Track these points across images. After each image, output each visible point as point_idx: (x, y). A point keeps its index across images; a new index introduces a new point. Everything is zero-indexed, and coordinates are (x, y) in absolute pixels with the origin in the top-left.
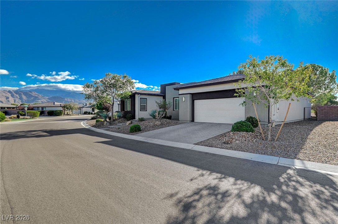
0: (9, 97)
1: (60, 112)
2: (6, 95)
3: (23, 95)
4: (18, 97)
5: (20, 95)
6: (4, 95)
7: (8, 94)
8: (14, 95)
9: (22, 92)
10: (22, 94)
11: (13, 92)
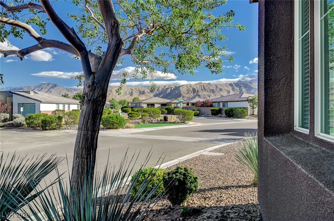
0: (230, 91)
1: (242, 111)
2: (227, 89)
3: (243, 88)
4: (238, 90)
5: (240, 87)
6: (226, 89)
7: (230, 87)
8: (234, 89)
9: (241, 84)
10: (242, 86)
11: (234, 85)
